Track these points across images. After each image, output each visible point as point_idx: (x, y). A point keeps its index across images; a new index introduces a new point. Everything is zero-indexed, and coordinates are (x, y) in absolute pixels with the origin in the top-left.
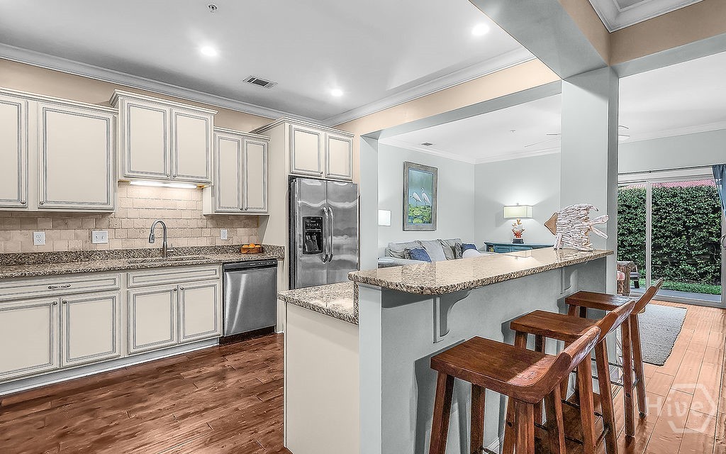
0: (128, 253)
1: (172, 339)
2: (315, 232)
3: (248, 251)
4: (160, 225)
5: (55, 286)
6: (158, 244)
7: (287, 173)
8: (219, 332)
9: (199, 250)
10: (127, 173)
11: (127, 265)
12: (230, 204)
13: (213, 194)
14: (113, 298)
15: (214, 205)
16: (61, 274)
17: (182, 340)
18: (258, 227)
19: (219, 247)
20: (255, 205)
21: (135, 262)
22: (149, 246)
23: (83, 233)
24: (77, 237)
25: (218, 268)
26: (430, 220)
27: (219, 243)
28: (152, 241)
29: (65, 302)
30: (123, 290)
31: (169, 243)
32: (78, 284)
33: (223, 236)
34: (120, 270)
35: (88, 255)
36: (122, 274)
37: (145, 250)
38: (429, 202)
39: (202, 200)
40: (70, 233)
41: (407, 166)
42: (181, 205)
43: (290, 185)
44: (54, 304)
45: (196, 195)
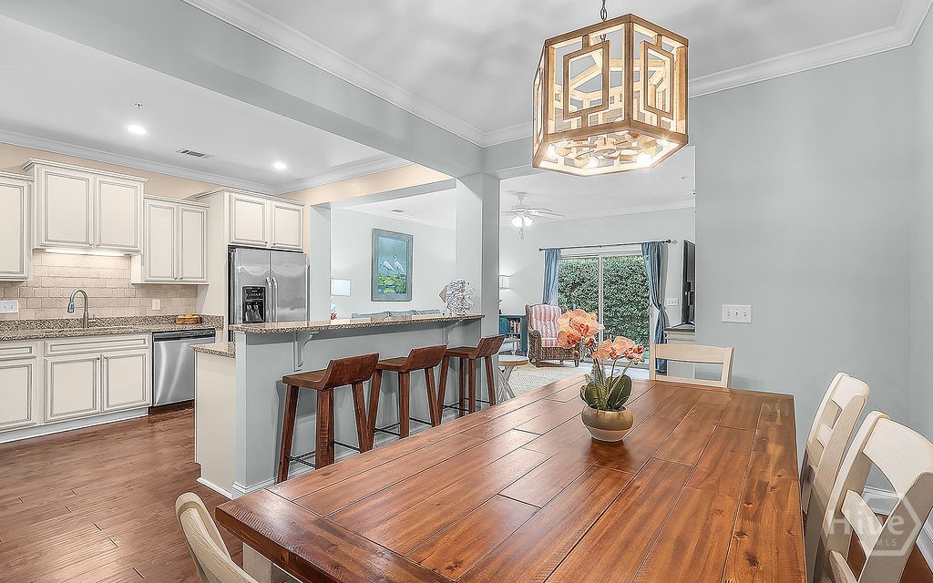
0: (42, 323)
1: (94, 407)
2: (256, 301)
3: (184, 321)
4: (81, 295)
6: (78, 314)
7: (227, 243)
8: (149, 401)
9: (126, 320)
10: (43, 242)
12: (163, 273)
13: (143, 264)
14: (28, 366)
15: (144, 274)
17: (106, 409)
18: (196, 296)
19: (150, 317)
20: (191, 274)
22: (67, 316)
25: (148, 337)
26: (404, 290)
27: (150, 313)
28: (71, 311)
30: (40, 358)
31: (91, 313)
33: (155, 306)
34: (36, 338)
36: (39, 342)
37: (62, 321)
38: (403, 271)
39: (130, 268)
41: (377, 233)
42: (106, 274)
43: (229, 254)
45: (123, 263)
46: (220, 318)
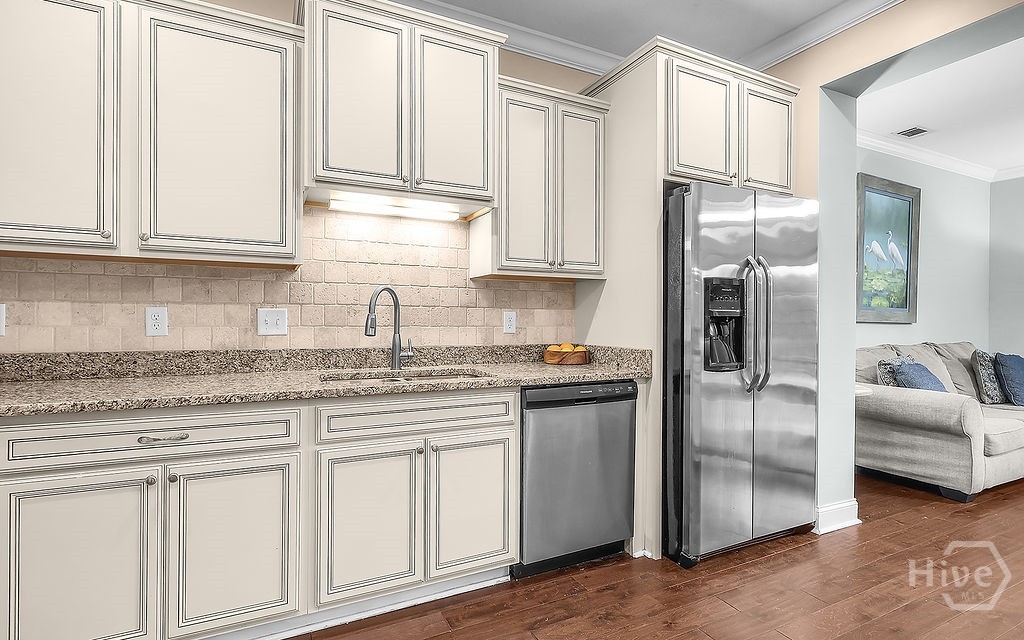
0: (326, 357)
1: (411, 570)
2: (726, 315)
3: (561, 359)
4: (386, 297)
5: (152, 436)
6: (383, 339)
7: (661, 175)
8: (513, 555)
9: (461, 354)
10: (321, 173)
11: (317, 387)
12: (529, 251)
13: (496, 230)
14: (283, 468)
15: (497, 252)
16: (165, 408)
17: (434, 573)
18: (574, 306)
19: (499, 347)
20: (578, 256)
21: (338, 378)
22: (366, 343)
23: (241, 312)
24: (229, 319)
25: (513, 398)
26: (906, 301)
27: (500, 340)
28: (371, 332)
29: (173, 479)
30: (307, 449)
31: (407, 336)
32: (208, 431)
33: (508, 326)
34: (300, 399)
35: (248, 361)
36: (306, 410)
37: (357, 352)
38: (902, 263)
39: (467, 247)
40: (213, 313)
41: (865, 182)
42: (429, 256)
43: (665, 202)
44: (150, 482)
45: (455, 236)
46: (645, 354)
